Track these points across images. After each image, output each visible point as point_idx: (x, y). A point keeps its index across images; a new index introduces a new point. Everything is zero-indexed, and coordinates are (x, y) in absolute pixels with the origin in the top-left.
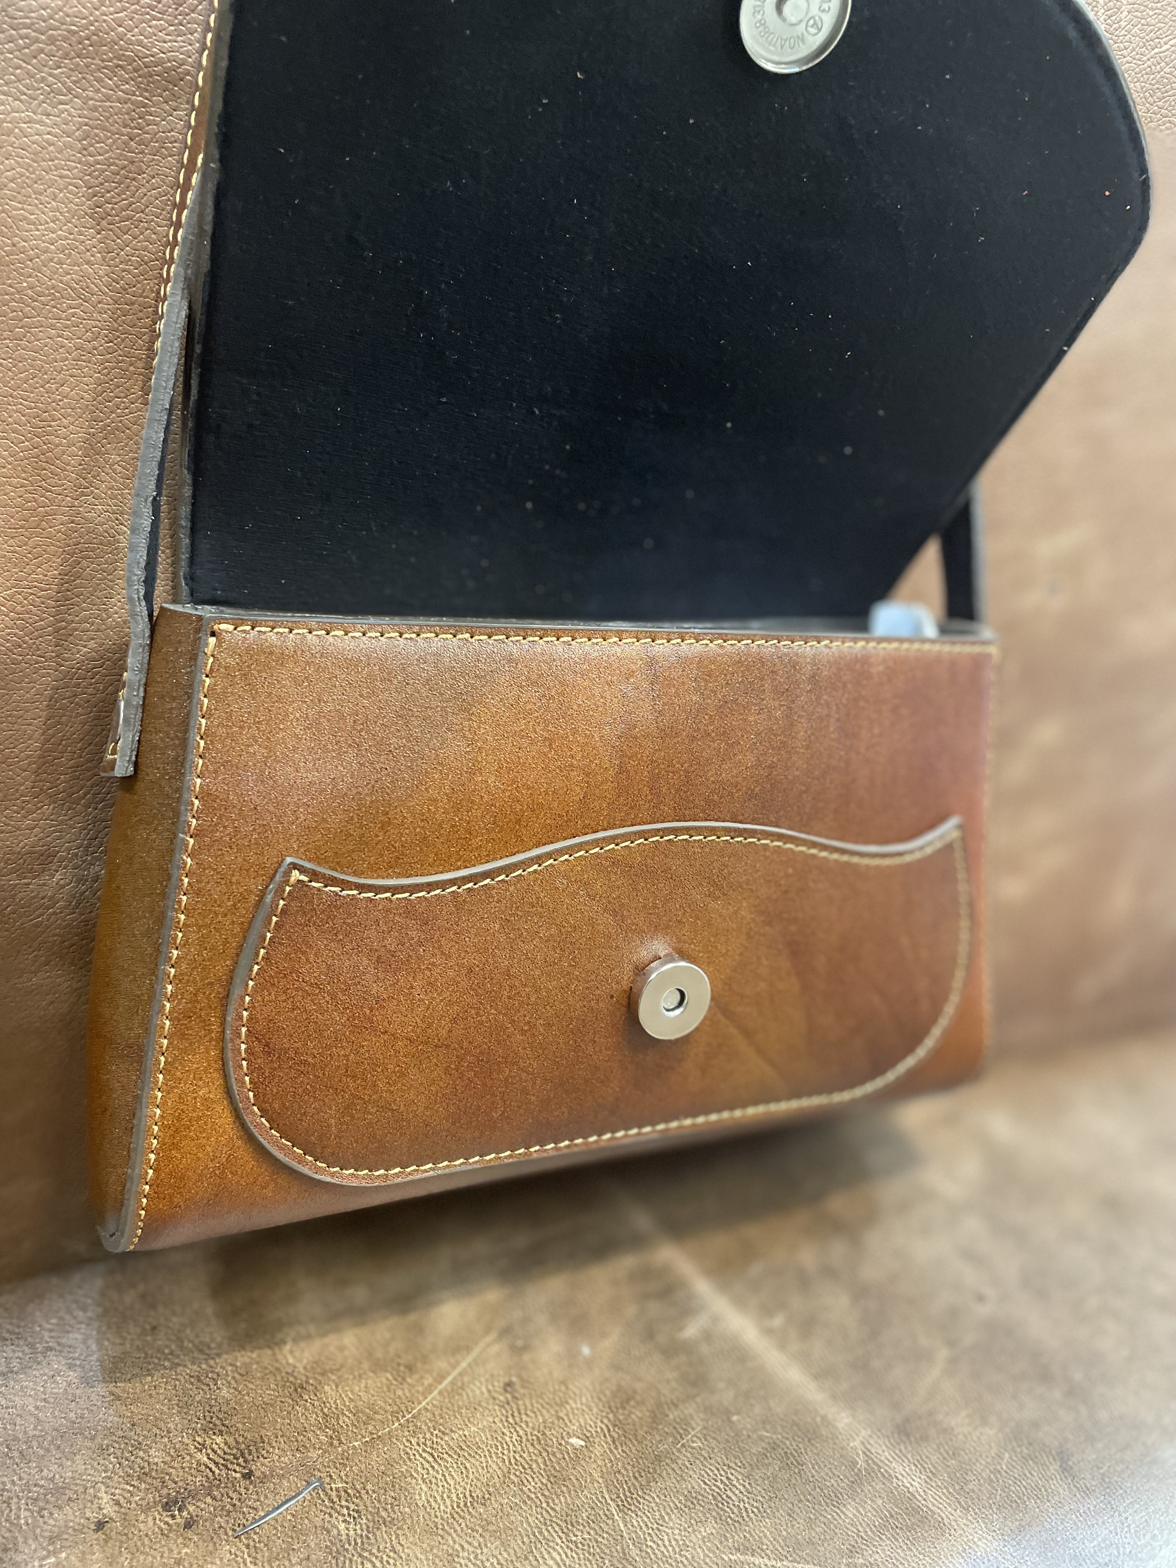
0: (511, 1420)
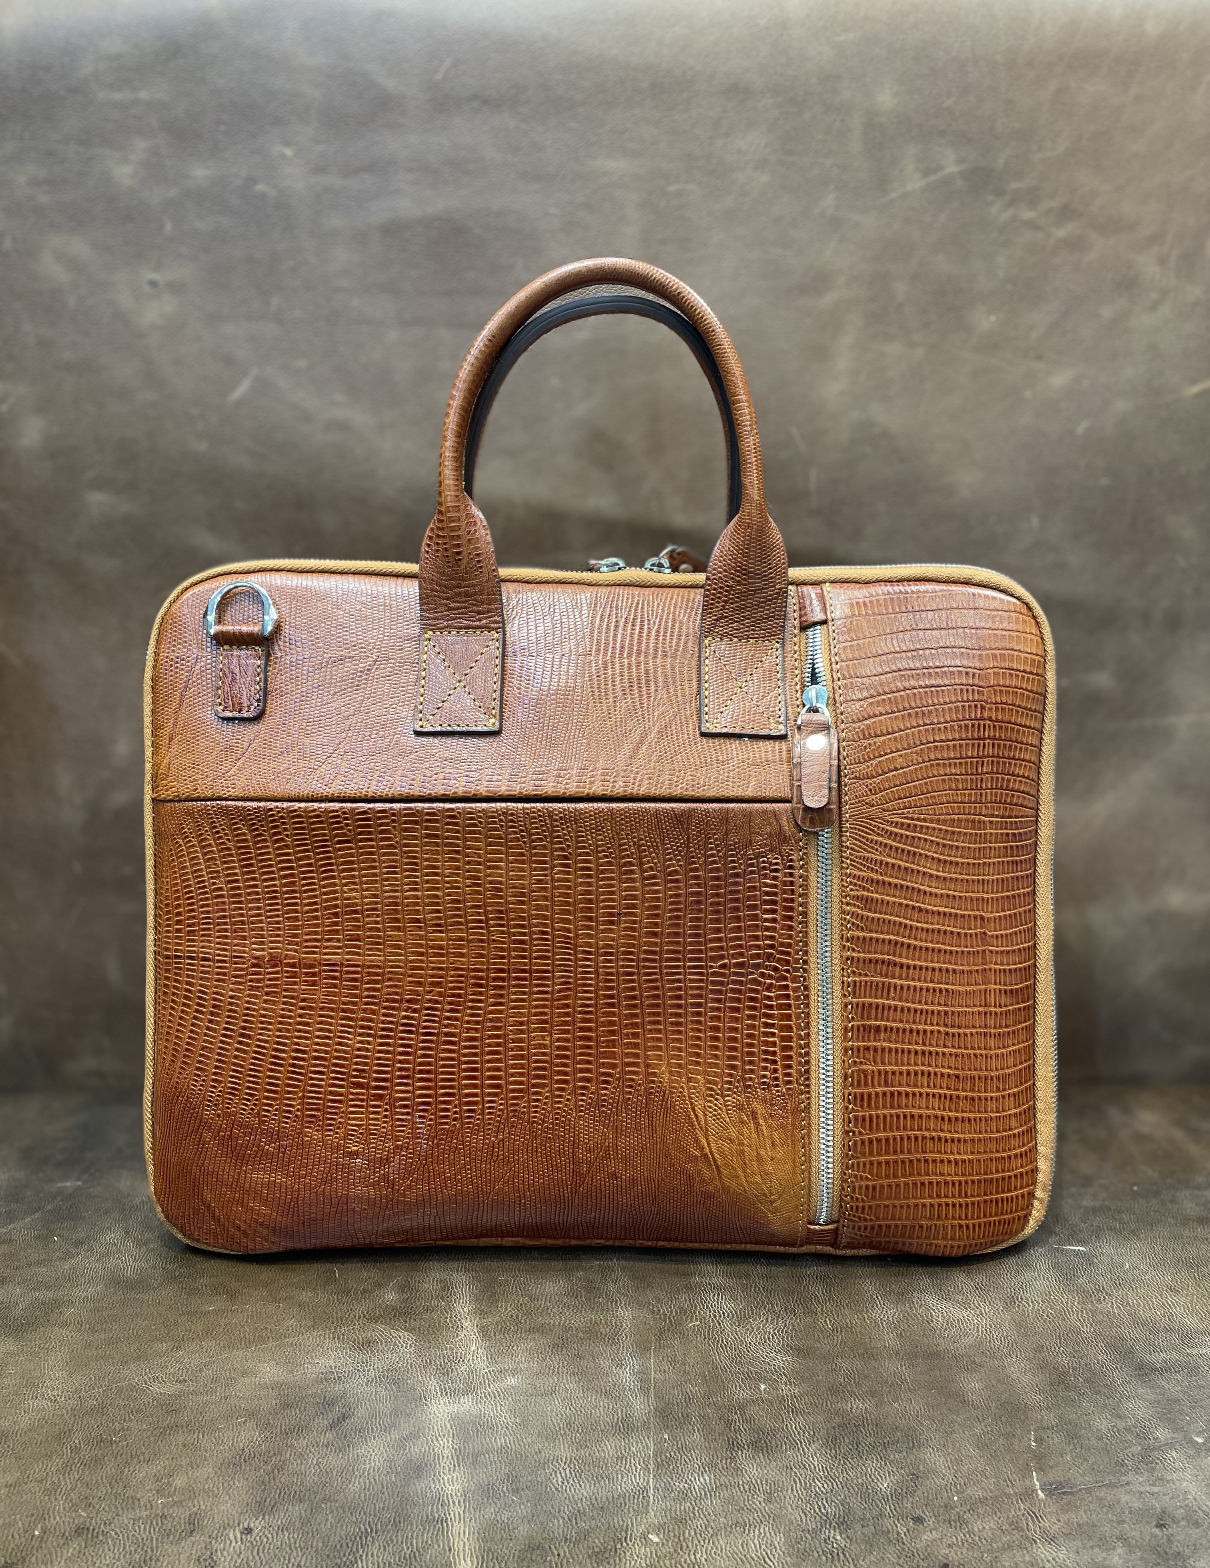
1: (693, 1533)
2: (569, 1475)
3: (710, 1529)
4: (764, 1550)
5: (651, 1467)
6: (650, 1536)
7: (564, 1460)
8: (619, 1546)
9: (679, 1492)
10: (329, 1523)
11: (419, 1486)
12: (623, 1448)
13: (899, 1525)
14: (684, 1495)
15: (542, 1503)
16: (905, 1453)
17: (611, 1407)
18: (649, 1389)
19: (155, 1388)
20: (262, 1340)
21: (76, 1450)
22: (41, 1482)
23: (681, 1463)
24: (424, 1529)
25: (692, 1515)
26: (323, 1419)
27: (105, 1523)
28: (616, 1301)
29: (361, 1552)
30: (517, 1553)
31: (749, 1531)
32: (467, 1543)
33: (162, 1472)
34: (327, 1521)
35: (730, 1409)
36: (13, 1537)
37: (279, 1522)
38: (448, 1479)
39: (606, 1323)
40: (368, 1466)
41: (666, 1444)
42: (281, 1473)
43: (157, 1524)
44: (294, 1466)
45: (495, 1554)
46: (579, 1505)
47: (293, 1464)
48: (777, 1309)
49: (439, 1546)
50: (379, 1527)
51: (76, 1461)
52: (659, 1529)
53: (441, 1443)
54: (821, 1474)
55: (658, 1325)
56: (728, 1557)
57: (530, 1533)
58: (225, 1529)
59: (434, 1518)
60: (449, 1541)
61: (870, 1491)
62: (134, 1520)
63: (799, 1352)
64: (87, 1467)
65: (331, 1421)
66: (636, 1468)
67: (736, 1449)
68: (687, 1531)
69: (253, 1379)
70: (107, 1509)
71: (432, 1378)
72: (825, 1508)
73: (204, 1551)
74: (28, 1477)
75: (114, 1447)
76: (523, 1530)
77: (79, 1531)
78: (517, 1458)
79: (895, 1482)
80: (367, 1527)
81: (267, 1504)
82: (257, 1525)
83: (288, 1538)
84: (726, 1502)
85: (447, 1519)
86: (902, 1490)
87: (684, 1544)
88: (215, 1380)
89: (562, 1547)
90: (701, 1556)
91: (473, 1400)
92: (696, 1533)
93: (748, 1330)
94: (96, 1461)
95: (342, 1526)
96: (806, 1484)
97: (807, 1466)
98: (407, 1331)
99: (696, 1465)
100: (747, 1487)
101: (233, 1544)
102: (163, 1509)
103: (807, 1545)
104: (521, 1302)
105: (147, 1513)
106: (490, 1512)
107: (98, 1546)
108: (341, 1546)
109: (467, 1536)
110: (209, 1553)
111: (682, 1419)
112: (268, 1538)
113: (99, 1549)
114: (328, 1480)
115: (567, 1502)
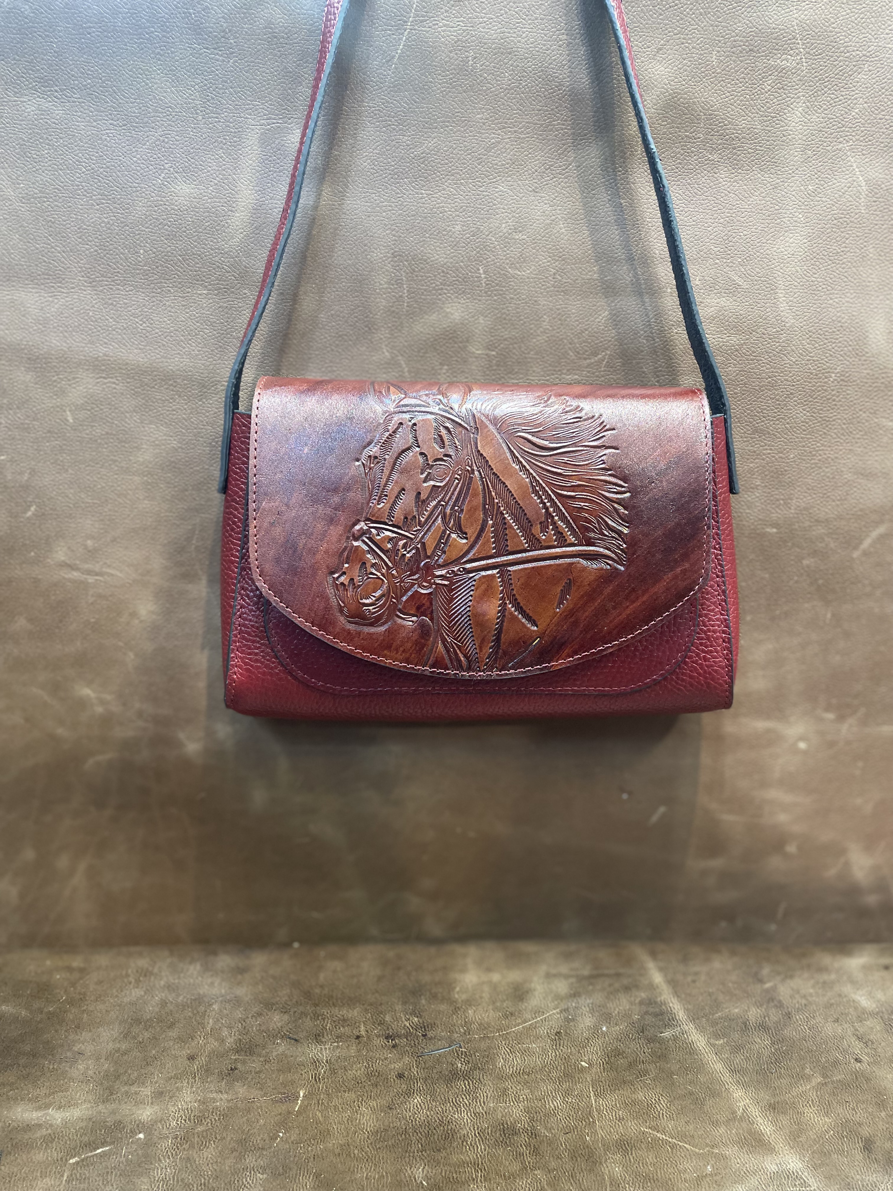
0: (554, 1047)
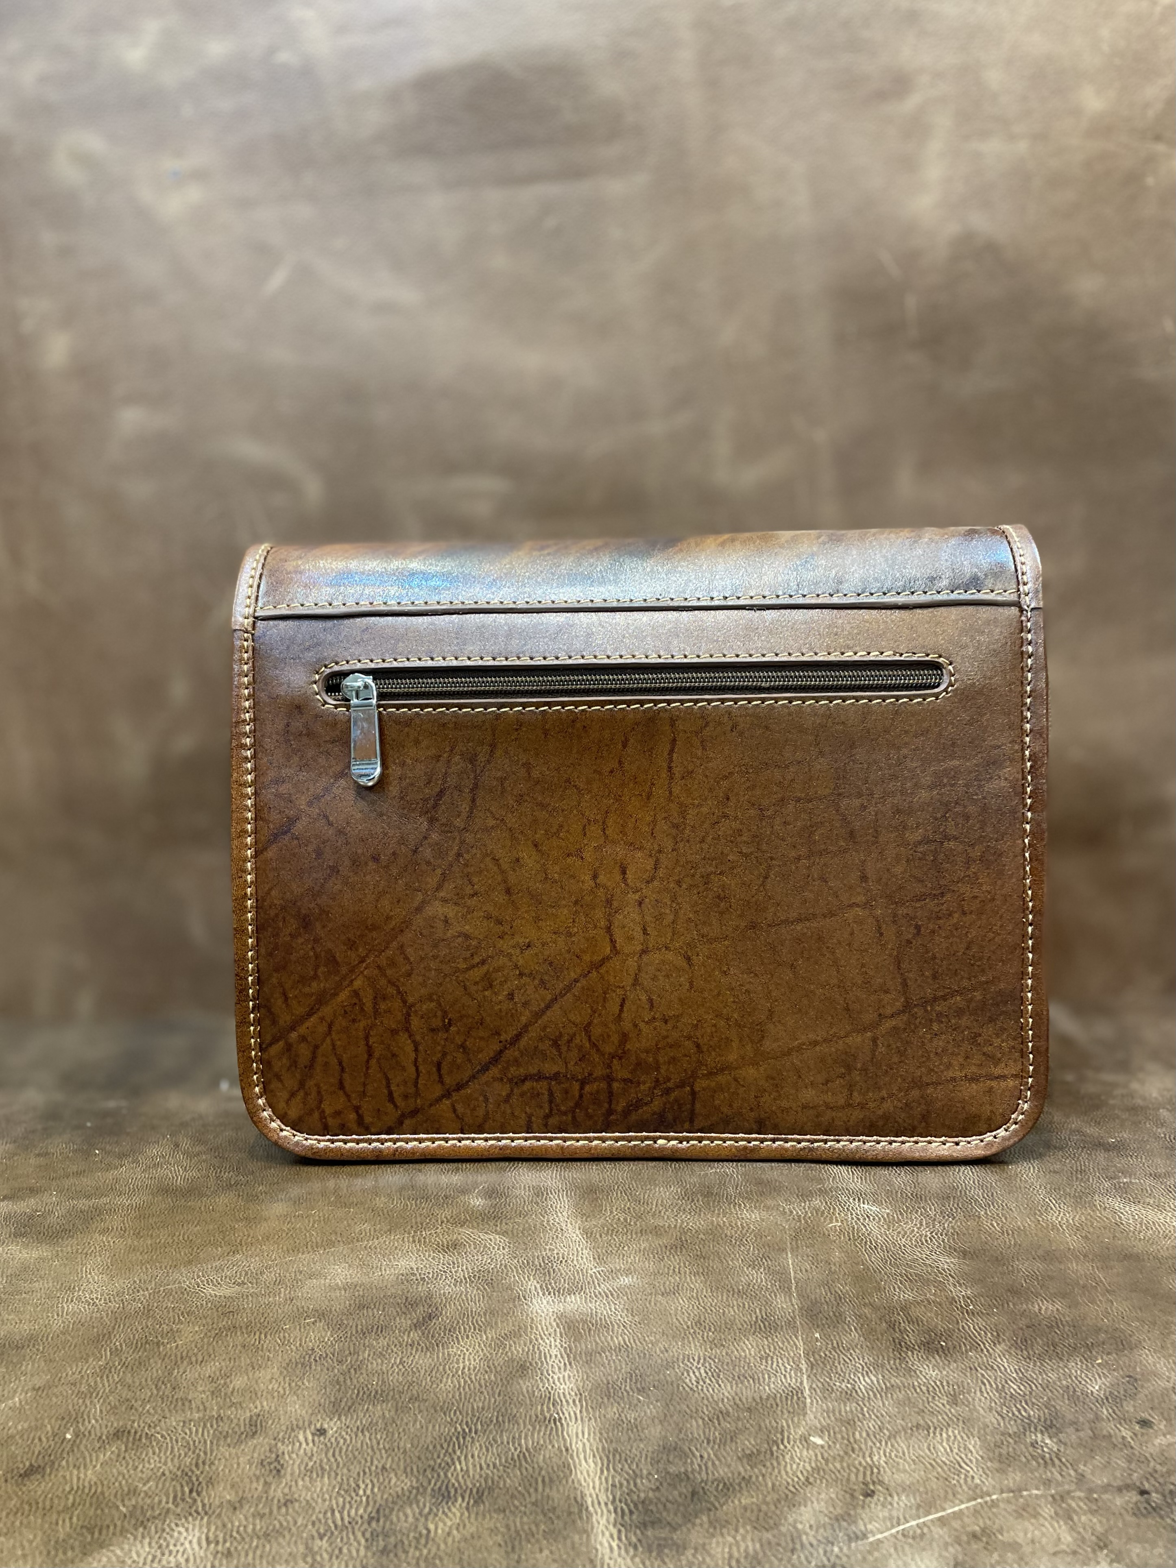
1: (864, 1434)
2: (704, 1375)
3: (885, 1431)
4: (957, 1454)
5: (804, 1367)
6: (812, 1438)
7: (696, 1358)
8: (775, 1448)
9: (841, 1392)
10: (418, 1423)
11: (525, 1385)
12: (766, 1347)
13: (1122, 1429)
14: (848, 1396)
15: (675, 1403)
16: (1114, 1355)
17: (747, 1306)
18: (790, 1289)
19: (210, 1291)
20: (332, 1244)
21: (116, 1352)
22: (74, 1384)
23: (839, 1363)
24: (534, 1428)
25: (860, 1416)
26: (405, 1319)
27: (150, 1426)
28: (740, 1205)
29: (458, 1453)
30: (650, 1455)
31: (934, 1433)
32: (588, 1445)
33: (218, 1373)
34: (415, 1421)
35: (891, 1310)
36: (40, 1439)
37: (359, 1422)
38: (559, 1378)
39: (731, 1225)
40: (461, 1365)
41: (819, 1344)
42: (358, 1372)
43: (212, 1426)
44: (375, 1365)
45: (623, 1455)
46: (721, 1405)
47: (372, 1363)
48: (932, 1214)
49: (553, 1446)
50: (479, 1427)
51: (117, 1363)
52: (821, 1431)
53: (548, 1342)
54: (1014, 1375)
55: (793, 1225)
56: (913, 1461)
57: (663, 1433)
58: (293, 1430)
59: (545, 1418)
60: (564, 1440)
61: (1079, 1394)
62: (184, 1422)
63: (964, 1254)
64: (130, 1367)
65: (415, 1321)
66: (785, 1367)
67: (904, 1349)
68: (857, 1434)
69: (323, 1282)
70: (152, 1411)
71: (531, 1278)
72: (1025, 1410)
73: (268, 1454)
74: (60, 1380)
75: (161, 1349)
76: (655, 1432)
77: (118, 1435)
78: (639, 1357)
79: (1108, 1384)
80: (465, 1427)
81: (343, 1404)
82: (332, 1426)
83: (370, 1439)
84: (899, 1403)
85: (560, 1418)
86: (1119, 1392)
87: (856, 1446)
88: (279, 1282)
89: (705, 1449)
90: (879, 1459)
91: (581, 1298)
92: (868, 1435)
93: (899, 1233)
94: (140, 1363)
95: (434, 1426)
96: (997, 1386)
97: (995, 1367)
98: (498, 1234)
99: (857, 1365)
100: (924, 1389)
101: (304, 1445)
102: (219, 1410)
103: (1011, 1449)
104: (628, 1205)
105: (201, 1415)
106: (612, 1411)
107: (140, 1450)
108: (435, 1447)
109: (586, 1436)
110: (274, 1456)
111: (834, 1319)
112: (345, 1440)
113: (141, 1453)
114: (414, 1379)
115: (706, 1402)
